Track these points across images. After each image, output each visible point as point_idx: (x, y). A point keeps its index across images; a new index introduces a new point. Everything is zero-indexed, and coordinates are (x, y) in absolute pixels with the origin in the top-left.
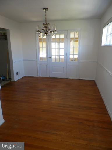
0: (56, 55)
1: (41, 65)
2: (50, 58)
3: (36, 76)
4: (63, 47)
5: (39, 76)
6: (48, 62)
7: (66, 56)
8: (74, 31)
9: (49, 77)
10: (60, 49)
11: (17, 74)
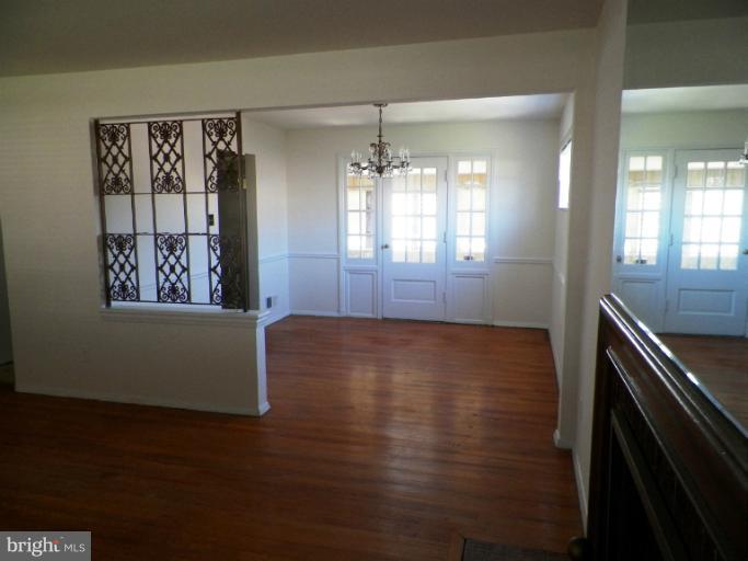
0: (406, 239)
1: (353, 272)
2: (386, 247)
3: (335, 314)
4: (433, 210)
5: (343, 314)
6: (377, 264)
7: (445, 242)
8: (471, 156)
9: (380, 317)
10: (421, 216)
11: (269, 303)
